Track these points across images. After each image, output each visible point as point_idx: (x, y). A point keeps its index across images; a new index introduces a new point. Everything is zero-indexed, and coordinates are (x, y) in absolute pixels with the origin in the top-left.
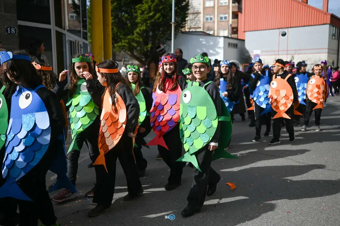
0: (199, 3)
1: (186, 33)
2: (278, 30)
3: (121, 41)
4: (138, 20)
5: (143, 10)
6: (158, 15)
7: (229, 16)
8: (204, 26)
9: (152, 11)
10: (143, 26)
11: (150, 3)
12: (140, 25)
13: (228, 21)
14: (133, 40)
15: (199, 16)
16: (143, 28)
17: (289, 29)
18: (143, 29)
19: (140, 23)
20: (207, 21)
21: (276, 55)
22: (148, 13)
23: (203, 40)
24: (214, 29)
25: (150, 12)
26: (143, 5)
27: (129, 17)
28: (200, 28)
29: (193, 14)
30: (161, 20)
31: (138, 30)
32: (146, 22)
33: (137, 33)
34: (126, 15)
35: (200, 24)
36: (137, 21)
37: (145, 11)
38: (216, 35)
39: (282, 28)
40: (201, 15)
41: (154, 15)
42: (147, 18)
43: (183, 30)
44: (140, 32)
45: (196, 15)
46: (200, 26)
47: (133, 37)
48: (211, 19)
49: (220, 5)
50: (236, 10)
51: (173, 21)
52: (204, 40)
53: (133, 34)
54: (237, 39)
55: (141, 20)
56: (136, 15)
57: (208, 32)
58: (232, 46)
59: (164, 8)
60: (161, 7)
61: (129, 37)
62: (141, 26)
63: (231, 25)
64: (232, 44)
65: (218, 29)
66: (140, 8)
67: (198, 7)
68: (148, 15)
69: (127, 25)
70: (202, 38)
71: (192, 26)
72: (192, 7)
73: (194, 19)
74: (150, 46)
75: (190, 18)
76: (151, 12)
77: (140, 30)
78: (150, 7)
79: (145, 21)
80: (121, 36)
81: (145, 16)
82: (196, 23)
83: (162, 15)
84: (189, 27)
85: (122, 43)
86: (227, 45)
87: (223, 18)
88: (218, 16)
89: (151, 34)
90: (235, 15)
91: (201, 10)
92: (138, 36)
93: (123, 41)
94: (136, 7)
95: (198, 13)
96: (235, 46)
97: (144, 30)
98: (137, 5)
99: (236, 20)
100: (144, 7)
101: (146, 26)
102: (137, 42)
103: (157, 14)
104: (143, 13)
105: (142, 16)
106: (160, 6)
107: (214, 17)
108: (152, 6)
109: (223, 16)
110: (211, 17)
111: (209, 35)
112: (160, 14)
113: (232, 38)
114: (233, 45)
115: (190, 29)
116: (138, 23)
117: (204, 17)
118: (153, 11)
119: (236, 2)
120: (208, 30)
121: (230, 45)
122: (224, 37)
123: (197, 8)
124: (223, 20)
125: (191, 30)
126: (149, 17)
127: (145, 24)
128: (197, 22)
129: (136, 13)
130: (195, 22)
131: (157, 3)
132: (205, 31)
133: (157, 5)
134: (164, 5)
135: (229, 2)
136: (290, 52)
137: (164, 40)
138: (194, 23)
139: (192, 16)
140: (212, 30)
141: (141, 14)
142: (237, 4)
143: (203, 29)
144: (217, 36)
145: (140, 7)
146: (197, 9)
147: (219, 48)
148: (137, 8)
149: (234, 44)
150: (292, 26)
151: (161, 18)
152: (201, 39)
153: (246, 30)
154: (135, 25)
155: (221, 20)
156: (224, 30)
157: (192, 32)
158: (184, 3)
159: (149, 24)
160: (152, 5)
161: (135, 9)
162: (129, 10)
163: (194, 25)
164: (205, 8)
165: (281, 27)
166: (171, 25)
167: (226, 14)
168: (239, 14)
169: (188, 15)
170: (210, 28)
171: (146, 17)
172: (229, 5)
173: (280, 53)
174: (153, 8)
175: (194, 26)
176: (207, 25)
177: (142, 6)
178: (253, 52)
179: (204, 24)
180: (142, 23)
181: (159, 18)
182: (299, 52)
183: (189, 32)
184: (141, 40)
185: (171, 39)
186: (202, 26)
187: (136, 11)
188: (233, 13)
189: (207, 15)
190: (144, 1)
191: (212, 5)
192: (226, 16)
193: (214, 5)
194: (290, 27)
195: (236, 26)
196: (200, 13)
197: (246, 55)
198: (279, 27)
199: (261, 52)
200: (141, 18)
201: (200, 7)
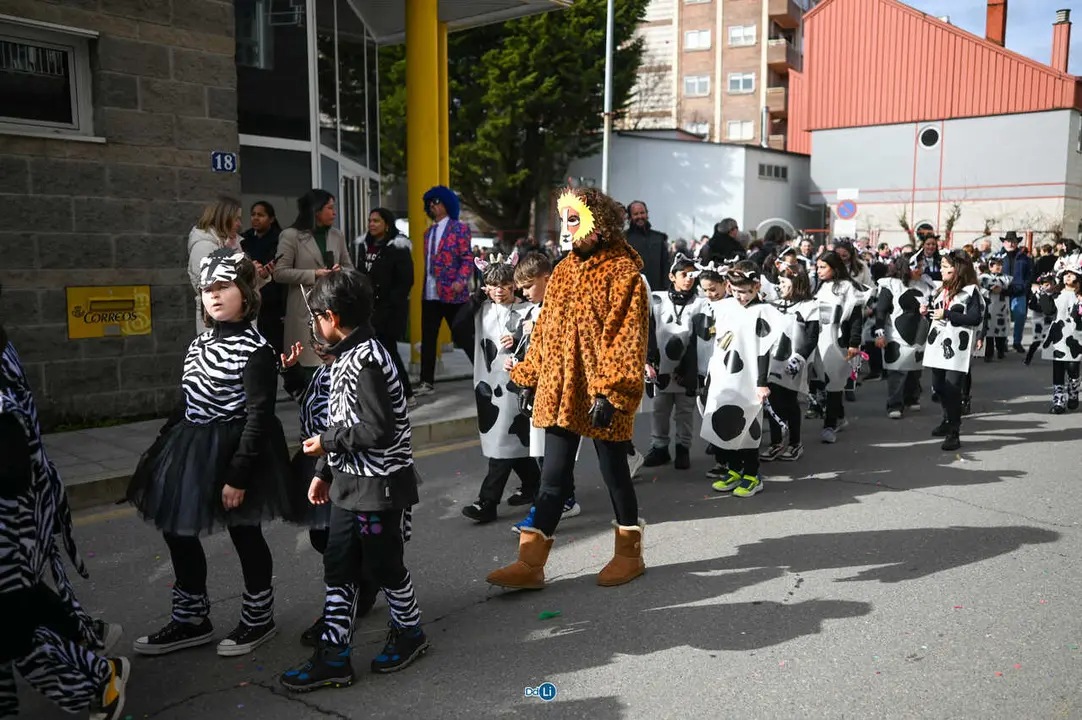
0: (666, 38)
1: (625, 133)
2: (913, 126)
4: (492, 95)
5: (505, 66)
6: (548, 83)
7: (758, 78)
8: (680, 113)
9: (531, 70)
10: (502, 113)
11: (526, 46)
12: (495, 111)
13: (756, 94)
14: (474, 157)
15: (666, 79)
16: (504, 120)
17: (945, 122)
18: (504, 124)
19: (496, 103)
20: (691, 94)
21: (906, 202)
22: (520, 76)
23: (682, 154)
24: (713, 118)
25: (526, 73)
26: (504, 52)
27: (461, 88)
28: (668, 114)
30: (556, 97)
31: (488, 127)
32: (515, 102)
33: (487, 136)
35: (669, 104)
36: (485, 99)
37: (511, 69)
38: (717, 139)
39: (924, 121)
40: (672, 76)
41: (538, 82)
42: (517, 91)
43: (618, 123)
44: (494, 134)
45: (659, 74)
46: (668, 110)
47: (474, 147)
48: (703, 87)
49: (729, 43)
50: (781, 59)
51: (607, 108)
52: (685, 155)
53: (473, 140)
54: (784, 152)
55: (498, 96)
56: (482, 81)
57: (693, 130)
58: (770, 173)
59: (564, 61)
60: (559, 57)
62: (497, 116)
63: (767, 108)
64: (770, 167)
65: (724, 119)
67: (662, 49)
68: (518, 84)
70: (679, 152)
71: (645, 110)
73: (653, 89)
74: (523, 173)
75: (640, 87)
76: (530, 73)
77: (495, 127)
78: (524, 57)
79: (508, 100)
82: (659, 100)
83: (563, 82)
84: (636, 112)
86: (756, 170)
87: (741, 84)
88: (723, 79)
90: (779, 76)
91: (673, 61)
92: (489, 144)
94: (484, 58)
95: (662, 69)
96: (781, 174)
97: (505, 128)
98: (484, 51)
99: (781, 89)
100: (507, 59)
101: (513, 114)
102: (486, 163)
103: (547, 79)
104: (503, 77)
105: (501, 86)
106: (553, 55)
107: (713, 80)
108: (531, 55)
109: (739, 77)
110: (703, 80)
111: (698, 138)
112: (553, 79)
113: (770, 150)
114: (773, 171)
115: (639, 118)
116: (488, 106)
117: (680, 80)
118: (535, 70)
119: (781, 36)
120: (695, 122)
121: (764, 170)
122: (747, 146)
123: (660, 53)
124: (741, 90)
125: (641, 125)
126: (523, 87)
127: (509, 109)
128: (661, 95)
129: (483, 75)
130: (656, 98)
132: (685, 126)
133: (548, 51)
135: (759, 36)
136: (947, 194)
137: (565, 156)
138: (651, 102)
139: (647, 79)
140: (706, 122)
141: (499, 80)
142: (783, 41)
143: (679, 120)
144: (726, 144)
145: (494, 57)
146: (662, 55)
147: (731, 179)
148: (486, 60)
149: (777, 168)
150: (954, 115)
151: (558, 91)
152: (675, 154)
153: (813, 126)
154: (478, 116)
155: (735, 91)
156: (744, 120)
157: (644, 130)
158: (628, 44)
159: (521, 110)
160: (530, 50)
161: (478, 62)
163: (652, 106)
164: (682, 54)
165: (921, 118)
167: (750, 73)
168: (792, 73)
169: (638, 78)
170: (702, 118)
171: (515, 88)
172: (759, 43)
173: (919, 195)
174: (535, 59)
175: (651, 111)
176: (690, 107)
177: (500, 53)
178: (834, 193)
179: (679, 104)
181: (551, 92)
182: (975, 194)
183: (637, 127)
184: (497, 156)
186: (674, 112)
187: (483, 70)
188: (771, 67)
189: (690, 75)
190: (507, 40)
191: (707, 44)
192: (748, 77)
193: (714, 43)
194: (948, 116)
195: (781, 108)
196: (668, 68)
197: (814, 200)
198: (915, 118)
199: (860, 192)
200: (499, 92)
201: (668, 51)
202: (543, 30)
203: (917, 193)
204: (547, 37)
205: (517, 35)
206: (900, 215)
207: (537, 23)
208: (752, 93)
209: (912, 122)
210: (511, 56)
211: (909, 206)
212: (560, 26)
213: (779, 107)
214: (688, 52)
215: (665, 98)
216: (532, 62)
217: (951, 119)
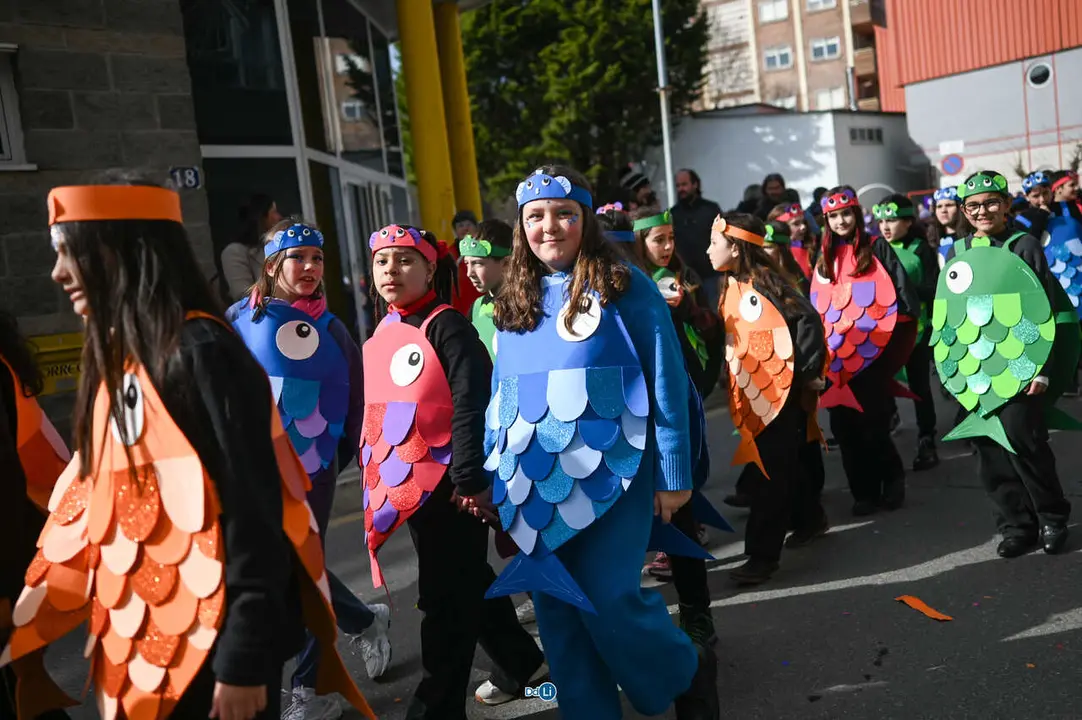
0: (739, 15)
1: (706, 114)
2: (1019, 65)
3: (503, 166)
4: (552, 94)
5: (564, 60)
6: (612, 70)
7: (843, 42)
8: (762, 87)
9: (591, 60)
10: (567, 110)
11: (584, 37)
12: (560, 108)
13: (843, 58)
15: (741, 55)
16: (570, 116)
17: (1058, 57)
18: (569, 121)
19: (559, 100)
20: (773, 68)
21: (1020, 149)
22: (579, 69)
23: (765, 131)
24: (798, 90)
25: (586, 63)
26: (563, 45)
27: (521, 90)
28: (751, 92)
29: (724, 50)
30: (621, 84)
31: (553, 126)
32: (578, 96)
33: (553, 136)
34: (513, 84)
35: (749, 81)
36: (547, 97)
37: (569, 63)
38: (805, 108)
39: (1031, 57)
40: (751, 52)
41: (601, 71)
42: (579, 84)
43: (696, 106)
44: (559, 132)
45: (733, 52)
46: (748, 88)
47: (540, 149)
48: (784, 58)
49: (808, 9)
50: (865, 18)
51: (662, 82)
52: (768, 130)
53: (539, 140)
54: (879, 113)
55: (559, 91)
56: (542, 79)
57: (778, 104)
58: (863, 137)
59: (626, 47)
60: (619, 44)
61: (528, 150)
62: (562, 113)
63: (853, 70)
64: (862, 131)
65: (810, 90)
66: (554, 57)
67: (737, 25)
68: (580, 75)
69: (518, 112)
70: (760, 126)
71: (725, 91)
72: (718, 30)
73: (730, 68)
74: (595, 170)
75: (714, 64)
76: (589, 64)
77: (560, 125)
78: (583, 50)
79: (574, 92)
80: (505, 152)
81: (573, 77)
82: (738, 78)
83: (626, 69)
84: (715, 94)
85: (507, 172)
86: (847, 137)
87: (825, 51)
88: (805, 48)
89: (594, 131)
90: (864, 37)
91: (750, 36)
92: (555, 143)
93: (510, 166)
94: (541, 54)
95: (740, 46)
96: (875, 136)
97: (571, 124)
98: (541, 47)
99: (869, 50)
100: (566, 52)
101: (578, 108)
103: (610, 67)
104: (563, 69)
105: (561, 80)
106: (615, 42)
107: (794, 50)
108: (591, 45)
109: (823, 44)
110: (783, 52)
111: (783, 111)
112: (616, 66)
113: (860, 112)
114: (866, 135)
115: (717, 99)
116: (552, 104)
117: (759, 56)
118: (595, 60)
120: (777, 96)
121: (855, 134)
122: (836, 112)
123: (734, 30)
124: (826, 56)
125: (722, 104)
126: (585, 78)
127: (573, 104)
128: (739, 73)
129: (542, 72)
130: (734, 76)
131: (607, 31)
132: (769, 101)
133: (607, 39)
134: (629, 37)
136: (1067, 134)
137: (639, 148)
138: (729, 81)
139: (722, 58)
140: (790, 95)
141: (559, 74)
143: (763, 96)
144: (811, 112)
145: (552, 52)
146: (738, 32)
147: (821, 149)
148: (544, 57)
149: (870, 132)
150: (1066, 45)
151: (624, 78)
152: (758, 130)
153: (905, 81)
154: (543, 112)
155: (819, 59)
156: (832, 88)
157: (727, 109)
158: (692, 21)
159: (586, 104)
160: (589, 40)
161: (538, 61)
162: (519, 68)
163: (731, 87)
164: (759, 27)
165: (1027, 54)
166: (657, 98)
167: (832, 37)
168: (878, 30)
169: (709, 57)
170: (785, 90)
171: (577, 80)
172: (839, 5)
173: (1033, 140)
174: (596, 49)
175: (730, 91)
176: (771, 81)
177: (558, 47)
178: (937, 149)
179: (761, 79)
180: (564, 100)
181: (616, 80)
183: (716, 109)
184: (566, 155)
185: (660, 142)
186: (756, 87)
187: (541, 67)
188: (856, 29)
189: (772, 47)
190: (563, 33)
191: (783, 13)
192: (832, 42)
193: (791, 12)
194: (1057, 47)
195: (870, 69)
196: (745, 45)
197: (915, 160)
198: (1020, 56)
199: (966, 144)
200: (561, 88)
201: (743, 27)
202: (600, 18)
203: (1032, 138)
204: (605, 24)
205: (572, 26)
206: (1015, 164)
207: (591, 11)
208: (839, 59)
209: (1017, 60)
210: (569, 48)
211: (1025, 153)
212: (618, 11)
213: (866, 69)
214: (765, 24)
215: (743, 75)
216: (592, 52)
217: (1062, 50)
